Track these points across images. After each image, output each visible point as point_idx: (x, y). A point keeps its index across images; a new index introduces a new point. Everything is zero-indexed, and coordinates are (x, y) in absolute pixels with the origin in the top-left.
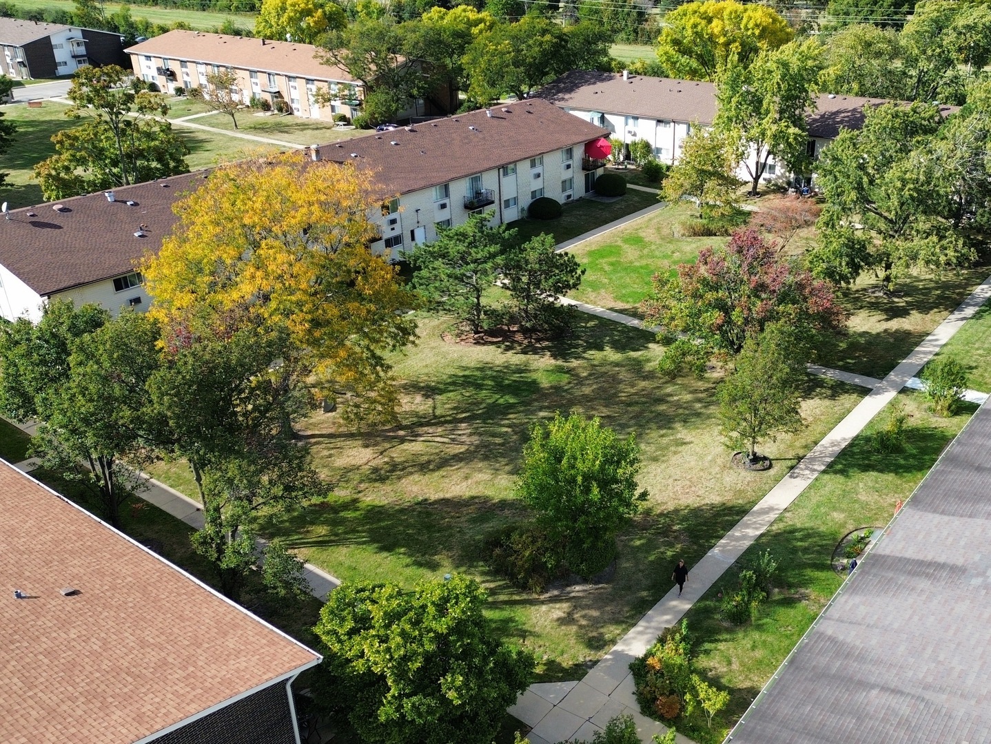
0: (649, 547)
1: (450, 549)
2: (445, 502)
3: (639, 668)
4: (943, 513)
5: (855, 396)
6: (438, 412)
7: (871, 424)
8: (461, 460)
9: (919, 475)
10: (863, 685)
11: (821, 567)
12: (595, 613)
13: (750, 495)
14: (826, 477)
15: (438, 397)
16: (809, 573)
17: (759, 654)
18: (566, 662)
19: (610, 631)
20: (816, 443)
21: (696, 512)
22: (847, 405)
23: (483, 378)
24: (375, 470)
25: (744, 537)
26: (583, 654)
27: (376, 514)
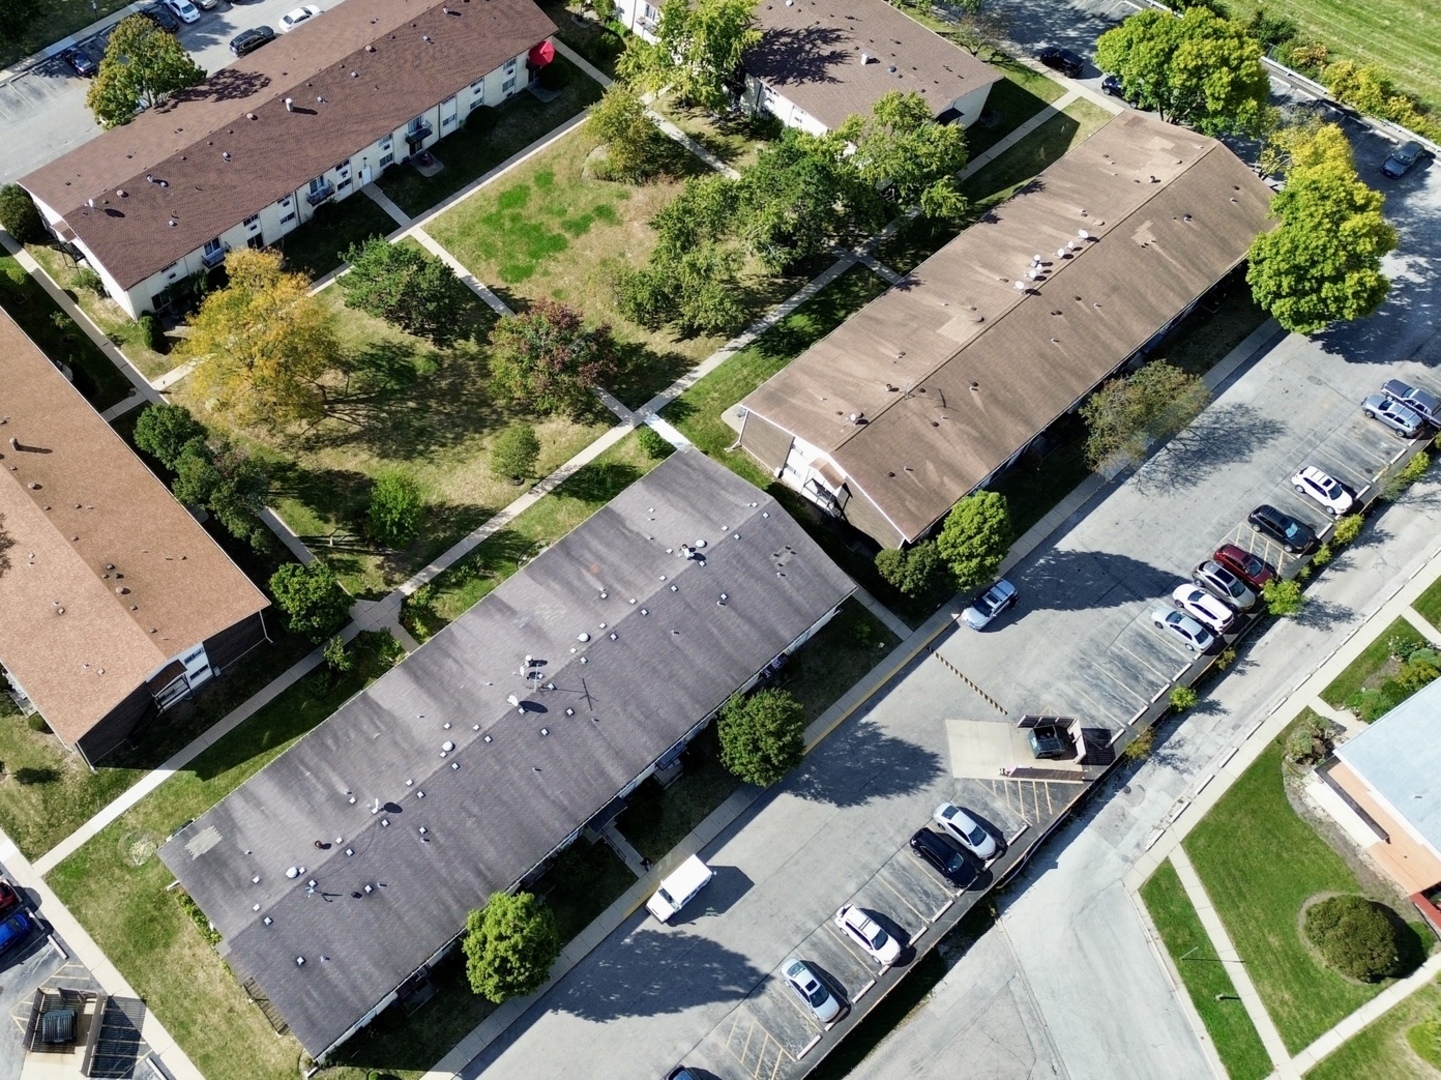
0: (434, 529)
1: (337, 510)
2: (340, 474)
3: (405, 600)
4: (533, 579)
5: (606, 424)
6: (349, 390)
7: (599, 456)
8: (356, 439)
9: (599, 504)
10: (449, 656)
11: (510, 559)
12: (393, 565)
13: (500, 504)
14: (550, 496)
15: (352, 374)
16: (504, 563)
17: (459, 604)
18: (375, 590)
19: (397, 577)
20: (558, 467)
21: (467, 509)
22: (597, 434)
23: (382, 359)
24: (308, 439)
25: (484, 532)
26: (383, 587)
27: (305, 476)
